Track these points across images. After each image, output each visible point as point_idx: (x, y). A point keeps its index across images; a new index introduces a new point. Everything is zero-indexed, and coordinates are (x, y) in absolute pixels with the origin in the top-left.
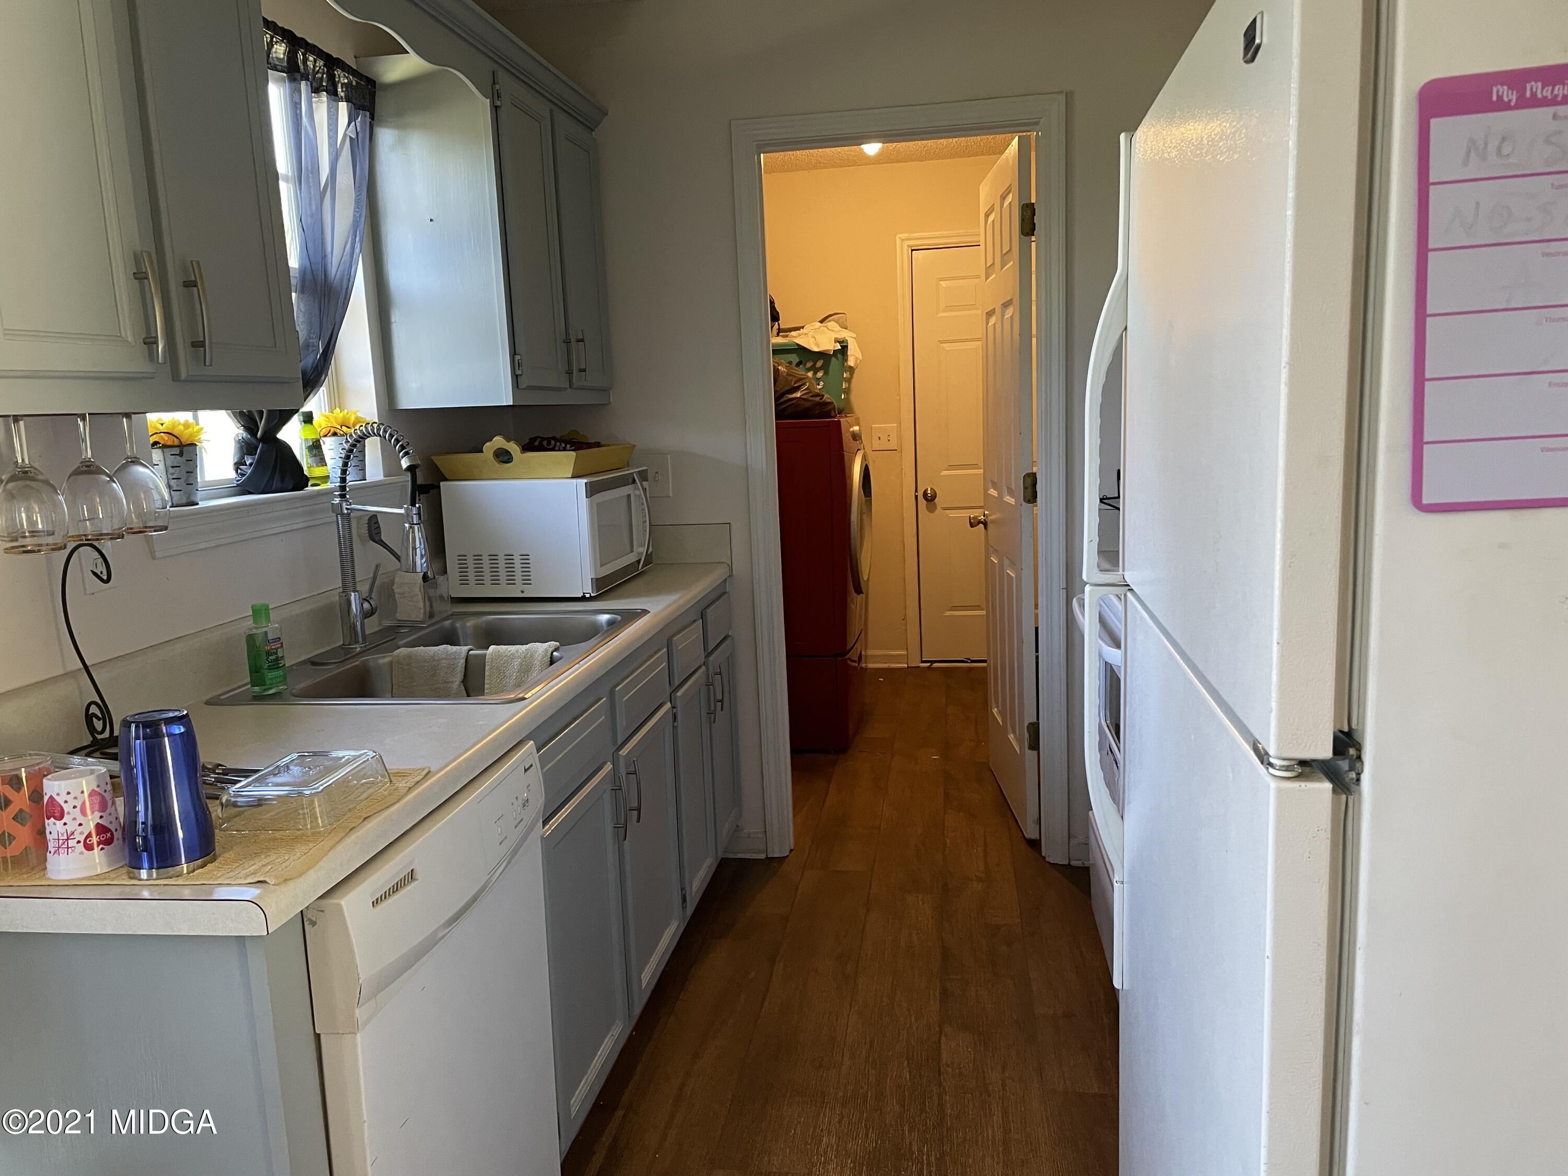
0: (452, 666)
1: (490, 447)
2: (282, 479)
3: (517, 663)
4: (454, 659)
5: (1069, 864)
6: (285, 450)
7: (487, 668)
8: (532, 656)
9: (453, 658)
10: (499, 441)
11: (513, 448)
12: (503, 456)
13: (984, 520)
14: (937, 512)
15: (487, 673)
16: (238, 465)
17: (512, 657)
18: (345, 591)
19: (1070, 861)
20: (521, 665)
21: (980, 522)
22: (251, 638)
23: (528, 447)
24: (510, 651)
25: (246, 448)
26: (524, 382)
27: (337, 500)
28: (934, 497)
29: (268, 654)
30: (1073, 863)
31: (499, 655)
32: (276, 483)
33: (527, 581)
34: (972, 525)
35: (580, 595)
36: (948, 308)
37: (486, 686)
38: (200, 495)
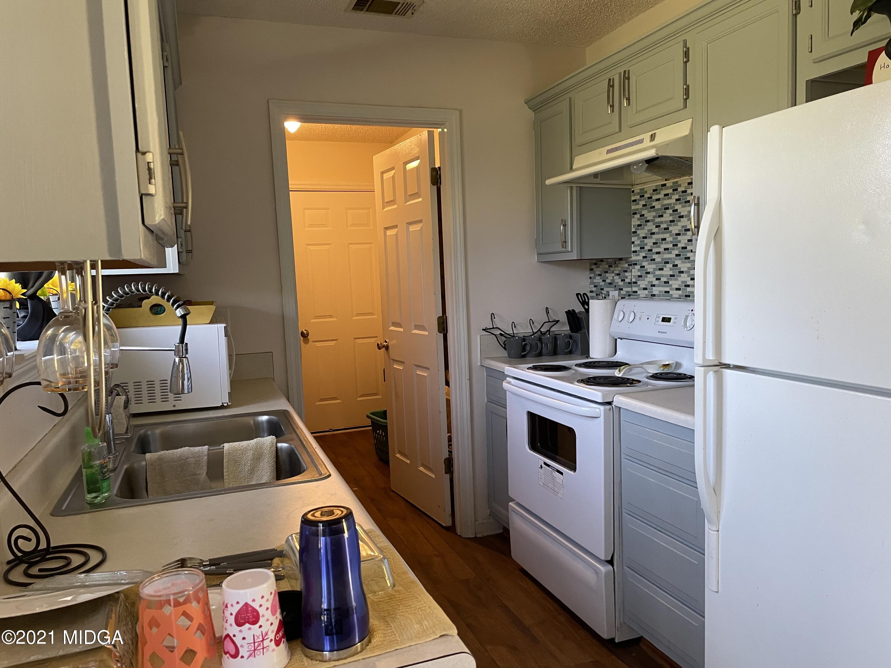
0: (198, 462)
3: (250, 453)
4: (199, 456)
5: (476, 537)
7: (225, 460)
8: (261, 448)
9: (197, 456)
11: (166, 304)
12: (157, 310)
13: (387, 345)
14: (309, 343)
15: (225, 464)
17: (245, 450)
19: (476, 535)
20: (254, 454)
21: (384, 346)
24: (242, 446)
28: (308, 334)
30: (478, 536)
31: (235, 450)
34: (379, 348)
35: (220, 405)
36: (311, 226)
37: (225, 474)
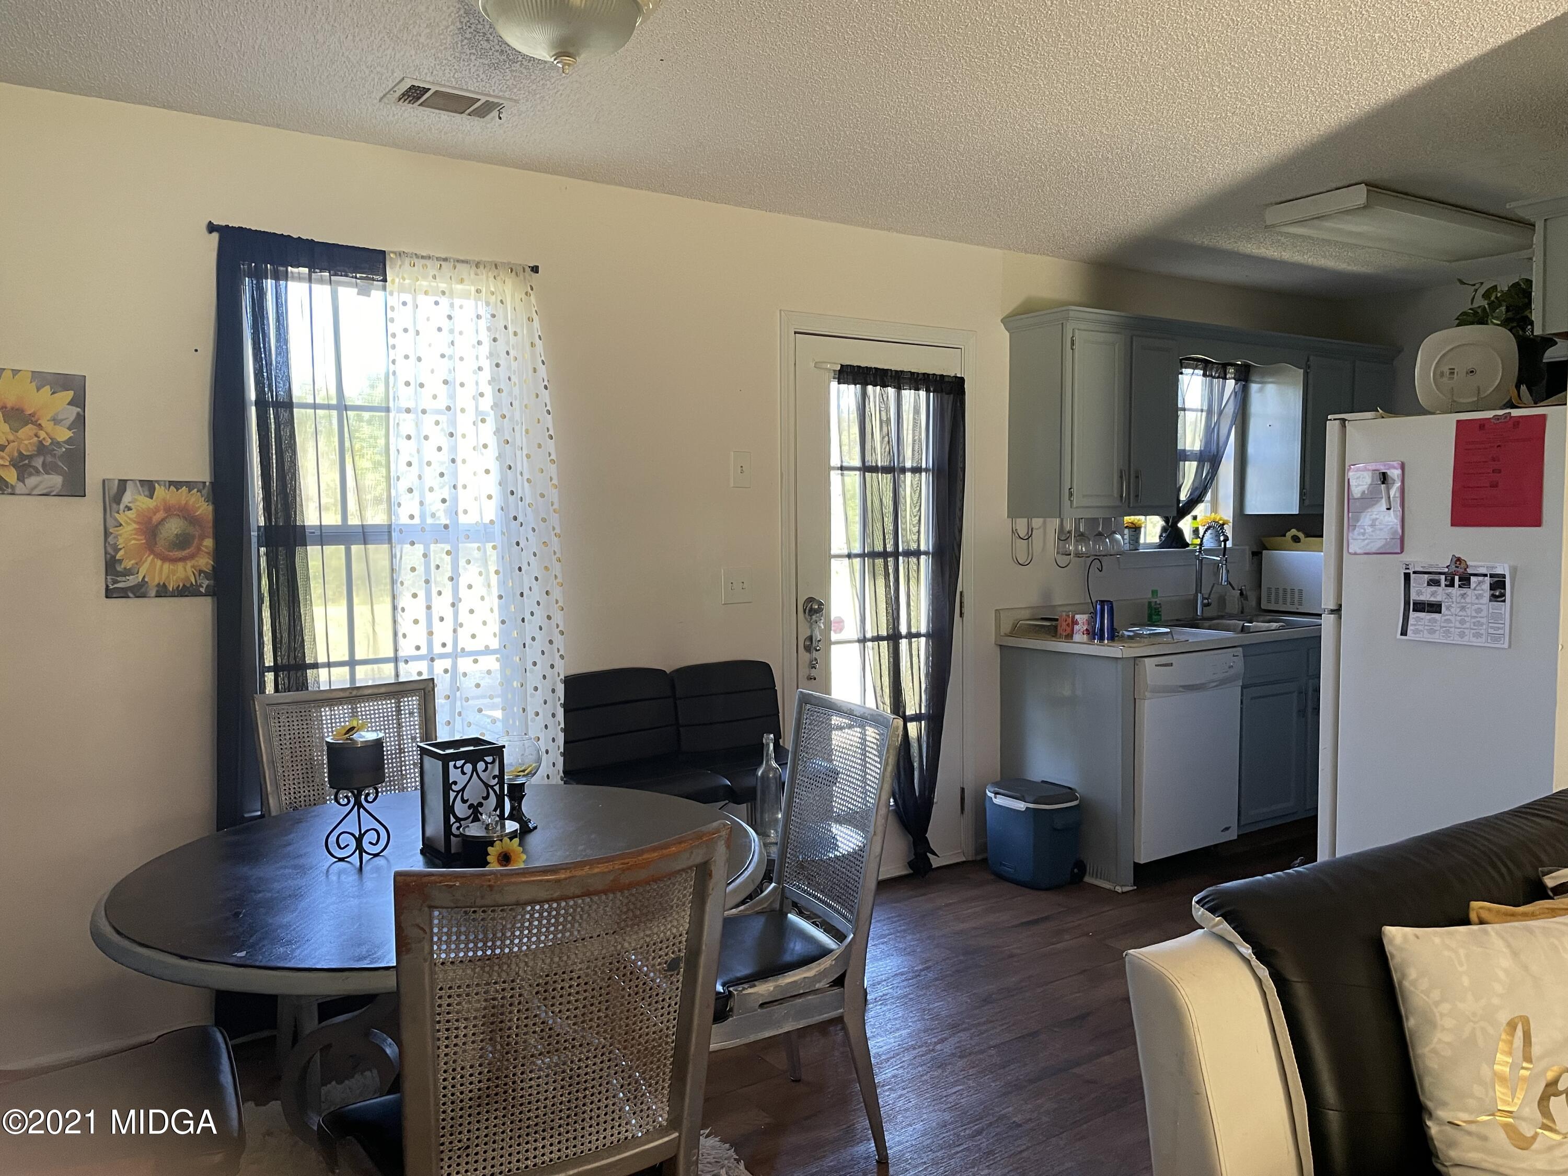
1: (1289, 534)
2: (1177, 543)
4: (1237, 625)
6: (1180, 533)
8: (1270, 627)
10: (1294, 532)
11: (1301, 535)
12: (1296, 539)
16: (1161, 536)
17: (1262, 627)
18: (1197, 593)
22: (1150, 603)
23: (1307, 535)
24: (1261, 625)
25: (1164, 530)
26: (1307, 502)
27: (1197, 554)
29: (1155, 609)
31: (1256, 626)
32: (1174, 545)
33: (1300, 604)
38: (1141, 547)
